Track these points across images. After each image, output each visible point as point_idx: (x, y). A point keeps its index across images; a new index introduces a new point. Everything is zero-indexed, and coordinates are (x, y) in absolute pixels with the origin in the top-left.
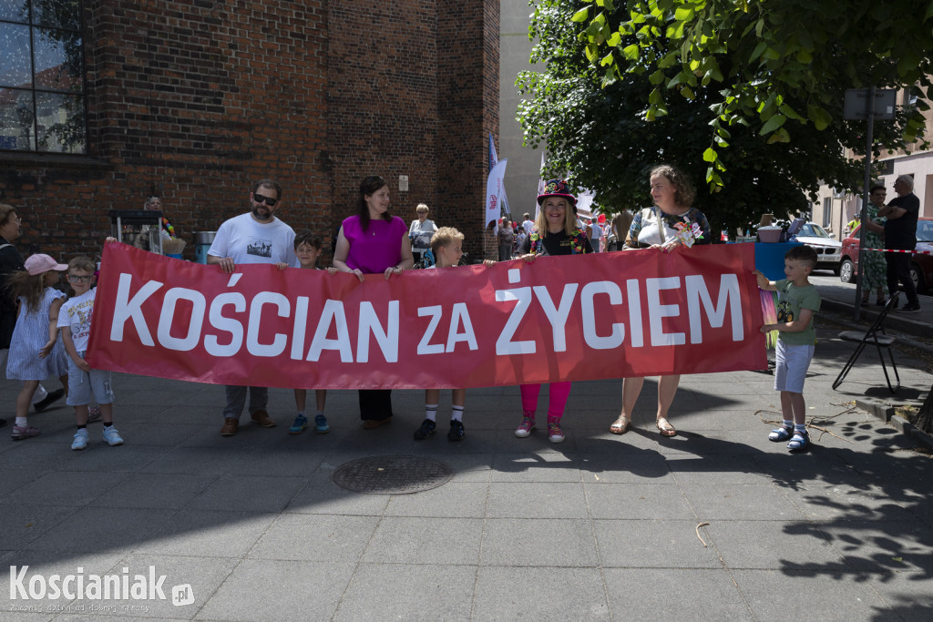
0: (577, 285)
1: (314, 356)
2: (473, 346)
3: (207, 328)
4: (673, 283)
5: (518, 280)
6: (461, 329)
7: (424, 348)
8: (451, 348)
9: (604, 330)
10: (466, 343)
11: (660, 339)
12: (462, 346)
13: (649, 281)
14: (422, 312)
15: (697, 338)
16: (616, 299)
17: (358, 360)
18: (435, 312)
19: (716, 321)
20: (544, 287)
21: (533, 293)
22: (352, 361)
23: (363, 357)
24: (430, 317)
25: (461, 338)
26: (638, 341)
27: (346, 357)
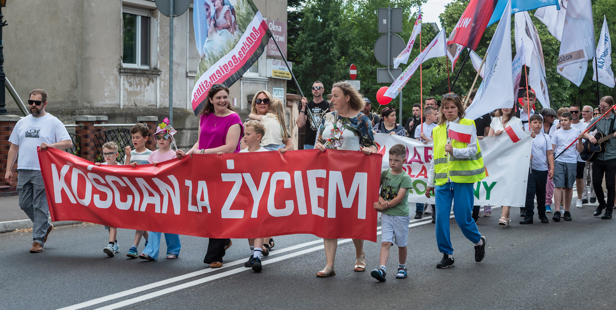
0: (269, 173)
1: (143, 209)
2: (209, 210)
3: (94, 191)
4: (322, 173)
5: (233, 168)
7: (190, 207)
8: (200, 209)
9: (280, 205)
11: (317, 211)
12: (204, 209)
13: (308, 172)
14: (186, 183)
15: (332, 214)
16: (287, 185)
17: (162, 212)
18: (190, 185)
19: (347, 203)
20: (249, 174)
21: (242, 176)
22: (160, 212)
23: (165, 211)
26: (303, 211)
27: (158, 210)
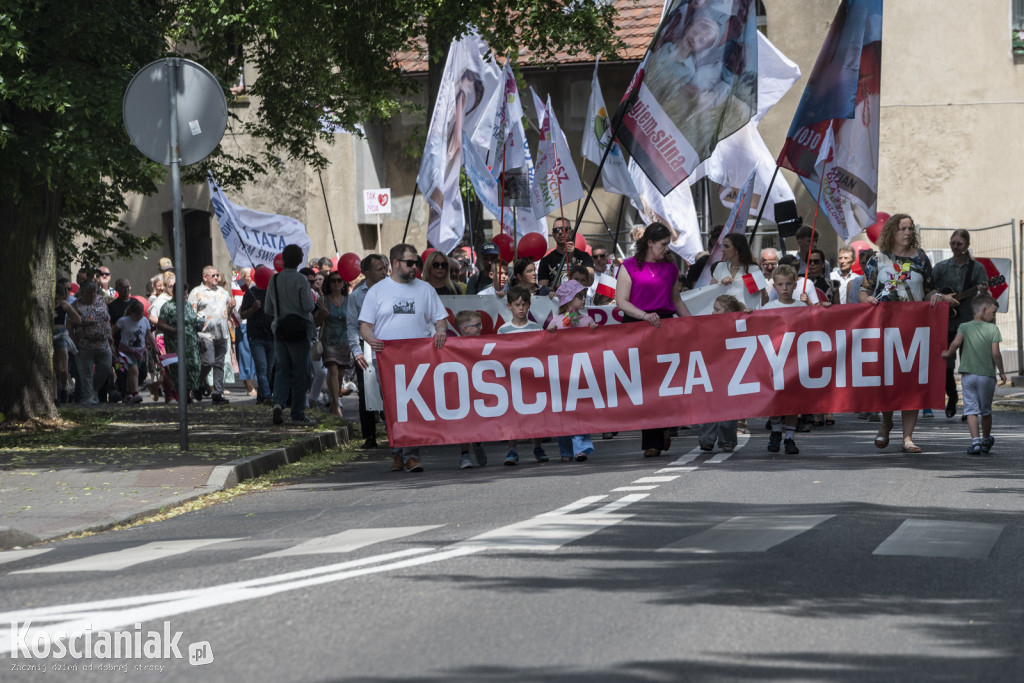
0: (794, 333)
1: (571, 406)
2: (709, 388)
3: (474, 395)
4: (874, 333)
5: (744, 329)
6: (697, 374)
7: (665, 390)
8: (688, 390)
9: (815, 373)
10: (702, 386)
11: (860, 381)
12: (699, 388)
13: (854, 331)
14: (661, 358)
15: (890, 381)
16: (826, 347)
17: (610, 406)
18: (674, 359)
19: (906, 366)
20: (768, 335)
21: (758, 341)
22: (603, 406)
24: (669, 364)
25: (698, 381)
26: (841, 383)
27: (599, 404)
